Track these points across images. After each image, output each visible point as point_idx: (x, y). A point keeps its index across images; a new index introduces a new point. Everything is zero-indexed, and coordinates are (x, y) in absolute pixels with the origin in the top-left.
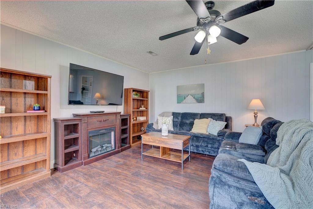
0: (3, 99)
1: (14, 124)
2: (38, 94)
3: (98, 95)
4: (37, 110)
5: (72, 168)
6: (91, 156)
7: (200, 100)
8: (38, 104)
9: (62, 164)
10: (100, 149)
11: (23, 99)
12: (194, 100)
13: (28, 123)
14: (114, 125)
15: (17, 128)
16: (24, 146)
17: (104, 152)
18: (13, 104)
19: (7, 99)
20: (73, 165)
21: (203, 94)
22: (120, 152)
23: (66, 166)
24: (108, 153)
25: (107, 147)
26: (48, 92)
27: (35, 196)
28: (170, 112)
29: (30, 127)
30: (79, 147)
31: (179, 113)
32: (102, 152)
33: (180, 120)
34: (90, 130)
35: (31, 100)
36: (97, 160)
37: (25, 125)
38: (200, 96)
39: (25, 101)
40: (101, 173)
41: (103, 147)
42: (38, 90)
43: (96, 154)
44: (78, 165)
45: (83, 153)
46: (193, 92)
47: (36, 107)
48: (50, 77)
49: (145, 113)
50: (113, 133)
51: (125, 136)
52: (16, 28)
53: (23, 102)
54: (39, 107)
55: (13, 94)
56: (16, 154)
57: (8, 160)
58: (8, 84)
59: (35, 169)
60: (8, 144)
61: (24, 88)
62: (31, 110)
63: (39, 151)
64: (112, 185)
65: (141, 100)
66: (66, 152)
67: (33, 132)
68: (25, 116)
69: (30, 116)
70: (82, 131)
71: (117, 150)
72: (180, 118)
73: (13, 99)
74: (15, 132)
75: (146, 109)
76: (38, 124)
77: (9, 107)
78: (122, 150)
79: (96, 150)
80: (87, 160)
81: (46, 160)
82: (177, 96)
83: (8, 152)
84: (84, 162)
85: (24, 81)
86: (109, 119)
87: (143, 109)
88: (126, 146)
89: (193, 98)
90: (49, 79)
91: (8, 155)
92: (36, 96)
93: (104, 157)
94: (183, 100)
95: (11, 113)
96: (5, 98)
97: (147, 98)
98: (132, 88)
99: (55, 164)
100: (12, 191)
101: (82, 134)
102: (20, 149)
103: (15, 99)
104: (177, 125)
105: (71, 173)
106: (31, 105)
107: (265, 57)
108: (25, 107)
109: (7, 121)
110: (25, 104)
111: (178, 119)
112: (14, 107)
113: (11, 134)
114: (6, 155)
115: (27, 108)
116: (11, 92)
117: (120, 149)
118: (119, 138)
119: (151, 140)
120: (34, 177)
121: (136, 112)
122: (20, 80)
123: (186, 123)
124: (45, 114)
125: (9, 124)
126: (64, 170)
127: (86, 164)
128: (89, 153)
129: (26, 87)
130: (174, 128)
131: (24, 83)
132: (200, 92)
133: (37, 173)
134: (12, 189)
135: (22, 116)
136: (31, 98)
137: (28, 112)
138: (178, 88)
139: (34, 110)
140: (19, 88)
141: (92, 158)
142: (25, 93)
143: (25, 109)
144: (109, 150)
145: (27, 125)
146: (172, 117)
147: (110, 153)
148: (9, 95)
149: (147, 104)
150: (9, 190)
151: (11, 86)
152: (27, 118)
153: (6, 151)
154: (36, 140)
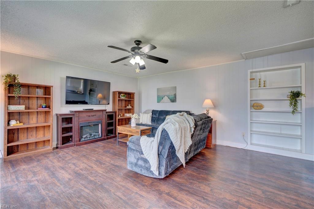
0: (24, 101)
1: (31, 117)
2: (45, 98)
3: (100, 95)
4: (44, 108)
5: (67, 147)
6: (81, 140)
7: (173, 100)
8: (45, 104)
9: (60, 144)
10: (89, 136)
11: (36, 101)
12: (169, 100)
13: (39, 116)
14: (100, 119)
15: (32, 119)
16: (36, 131)
17: (92, 138)
18: (30, 104)
19: (27, 101)
20: (68, 145)
21: (175, 95)
22: (106, 140)
23: (63, 145)
24: (95, 139)
25: (95, 135)
26: (51, 96)
27: (40, 159)
28: (150, 110)
29: (40, 119)
30: (72, 133)
31: (157, 111)
32: (91, 138)
33: (157, 117)
34: (81, 122)
35: (41, 102)
36: (86, 143)
37: (37, 117)
38: (173, 96)
39: (37, 102)
40: (84, 150)
41: (92, 135)
42: (45, 95)
43: (86, 140)
44: (72, 146)
45: (75, 137)
46: (168, 93)
47: (44, 106)
48: (53, 87)
49: (132, 111)
50: (100, 125)
51: (111, 128)
52: (32, 56)
53: (36, 103)
54: (46, 106)
55: (30, 98)
56: (32, 135)
57: (27, 139)
58: (27, 91)
59: (44, 146)
60: (27, 128)
61: (37, 94)
62: (41, 108)
63: (46, 135)
64: (87, 156)
65: (128, 100)
66: (63, 136)
67: (42, 122)
68: (37, 112)
69: (40, 112)
70: (75, 122)
71: (103, 138)
72: (157, 115)
73: (30, 101)
74: (31, 122)
75: (132, 107)
76: (45, 117)
77: (27, 106)
78: (108, 139)
79: (86, 136)
80: (78, 143)
81: (50, 140)
82: (157, 96)
83: (27, 134)
84: (76, 144)
85: (37, 89)
86: (97, 115)
87: (129, 107)
88: (112, 136)
89: (168, 98)
90: (51, 88)
91: (27, 136)
92: (44, 99)
93: (92, 142)
94: (161, 100)
95: (29, 109)
96: (25, 101)
97: (133, 98)
98: (117, 91)
99: (57, 144)
100: (29, 156)
101: (75, 125)
102: (34, 132)
103: (31, 101)
104: (155, 120)
105: (66, 150)
106: (41, 105)
107: (218, 65)
108: (37, 106)
109: (27, 115)
110: (37, 104)
111: (156, 115)
112: (31, 106)
113: (29, 123)
114: (26, 135)
115: (38, 107)
116: (29, 97)
117: (106, 137)
118: (105, 129)
119: (123, 130)
120: (42, 150)
121: (124, 110)
122: (34, 89)
123: (161, 119)
124: (49, 110)
125: (27, 116)
126: (61, 148)
127: (77, 145)
128: (80, 138)
129: (38, 93)
130: (152, 123)
131: (37, 91)
132: (173, 94)
133: (44, 148)
134: (29, 155)
135: (35, 112)
136: (41, 100)
137: (39, 109)
138: (158, 90)
139: (43, 108)
140: (33, 94)
141: (82, 142)
142: (37, 97)
143: (37, 107)
144: (96, 137)
145: (38, 118)
146: (151, 113)
147: (97, 140)
148: (27, 98)
149: (133, 104)
150: (27, 156)
151: (29, 93)
152: (38, 113)
153: (26, 134)
154: (44, 126)
